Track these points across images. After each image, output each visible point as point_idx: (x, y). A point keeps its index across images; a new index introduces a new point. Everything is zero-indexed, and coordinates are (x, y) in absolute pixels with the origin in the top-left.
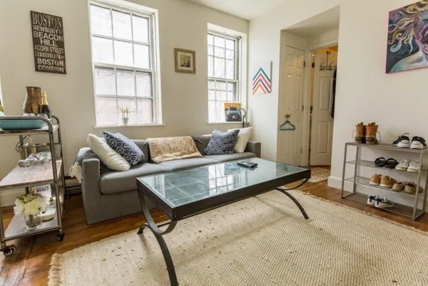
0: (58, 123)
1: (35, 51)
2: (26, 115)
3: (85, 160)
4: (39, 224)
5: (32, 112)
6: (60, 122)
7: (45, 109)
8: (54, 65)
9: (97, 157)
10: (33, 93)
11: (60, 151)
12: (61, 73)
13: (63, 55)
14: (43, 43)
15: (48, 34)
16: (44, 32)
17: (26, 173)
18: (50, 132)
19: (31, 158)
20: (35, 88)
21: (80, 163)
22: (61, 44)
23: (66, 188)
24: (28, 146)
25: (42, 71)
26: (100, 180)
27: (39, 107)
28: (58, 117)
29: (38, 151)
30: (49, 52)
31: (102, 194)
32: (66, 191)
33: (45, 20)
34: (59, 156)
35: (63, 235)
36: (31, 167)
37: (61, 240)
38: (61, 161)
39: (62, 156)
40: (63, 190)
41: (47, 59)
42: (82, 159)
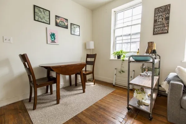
0: (160, 58)
1: (154, 26)
2: (145, 54)
3: (172, 82)
4: (142, 105)
5: (148, 53)
6: (161, 58)
7: (154, 52)
8: (163, 30)
9: (182, 82)
10: (150, 44)
11: (158, 72)
12: (165, 33)
13: (168, 23)
14: (158, 21)
15: (161, 16)
16: (159, 16)
17: (141, 79)
18: (153, 63)
19: (144, 73)
20: (151, 42)
21: (169, 82)
22: (168, 19)
23: (159, 90)
24: (145, 68)
25: (156, 34)
26: (182, 98)
27: (152, 50)
28: (160, 55)
29: (148, 71)
30: (161, 24)
31: (181, 107)
32: (158, 92)
33: (161, 10)
34: (158, 74)
35: (152, 118)
36: (144, 77)
37: (151, 120)
38: (158, 77)
39: (159, 74)
40: (157, 91)
41: (159, 28)
42: (170, 81)
